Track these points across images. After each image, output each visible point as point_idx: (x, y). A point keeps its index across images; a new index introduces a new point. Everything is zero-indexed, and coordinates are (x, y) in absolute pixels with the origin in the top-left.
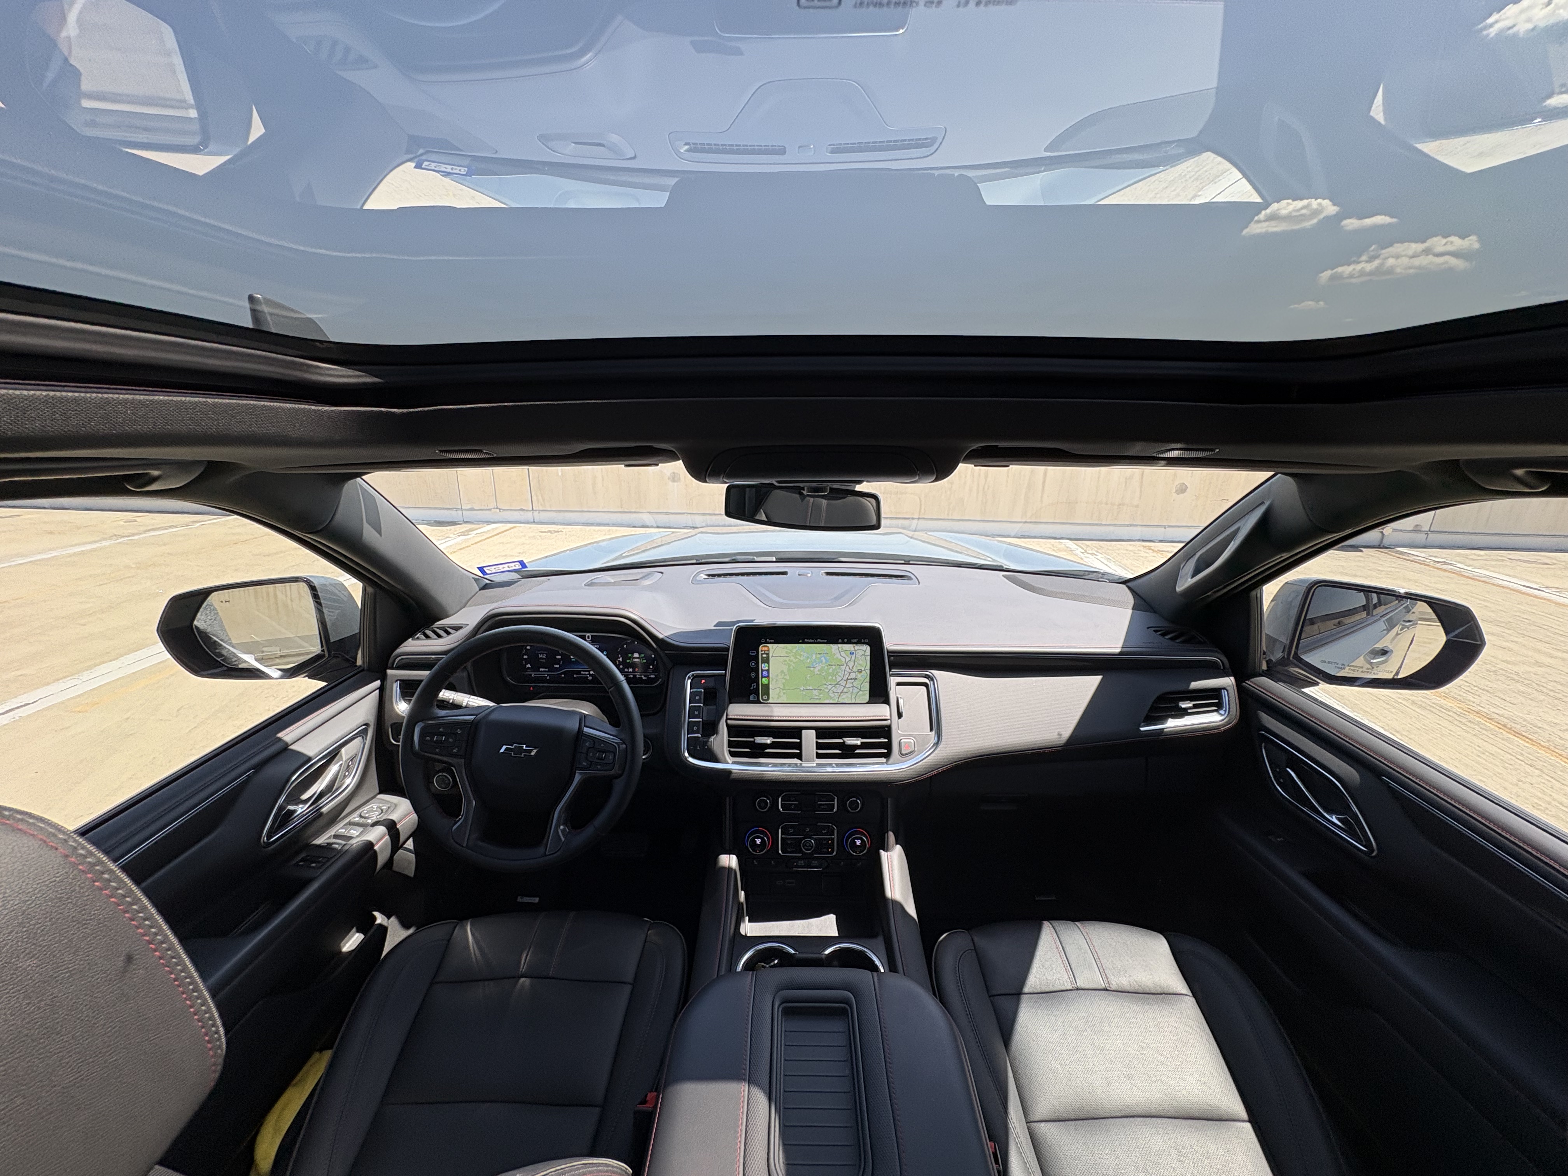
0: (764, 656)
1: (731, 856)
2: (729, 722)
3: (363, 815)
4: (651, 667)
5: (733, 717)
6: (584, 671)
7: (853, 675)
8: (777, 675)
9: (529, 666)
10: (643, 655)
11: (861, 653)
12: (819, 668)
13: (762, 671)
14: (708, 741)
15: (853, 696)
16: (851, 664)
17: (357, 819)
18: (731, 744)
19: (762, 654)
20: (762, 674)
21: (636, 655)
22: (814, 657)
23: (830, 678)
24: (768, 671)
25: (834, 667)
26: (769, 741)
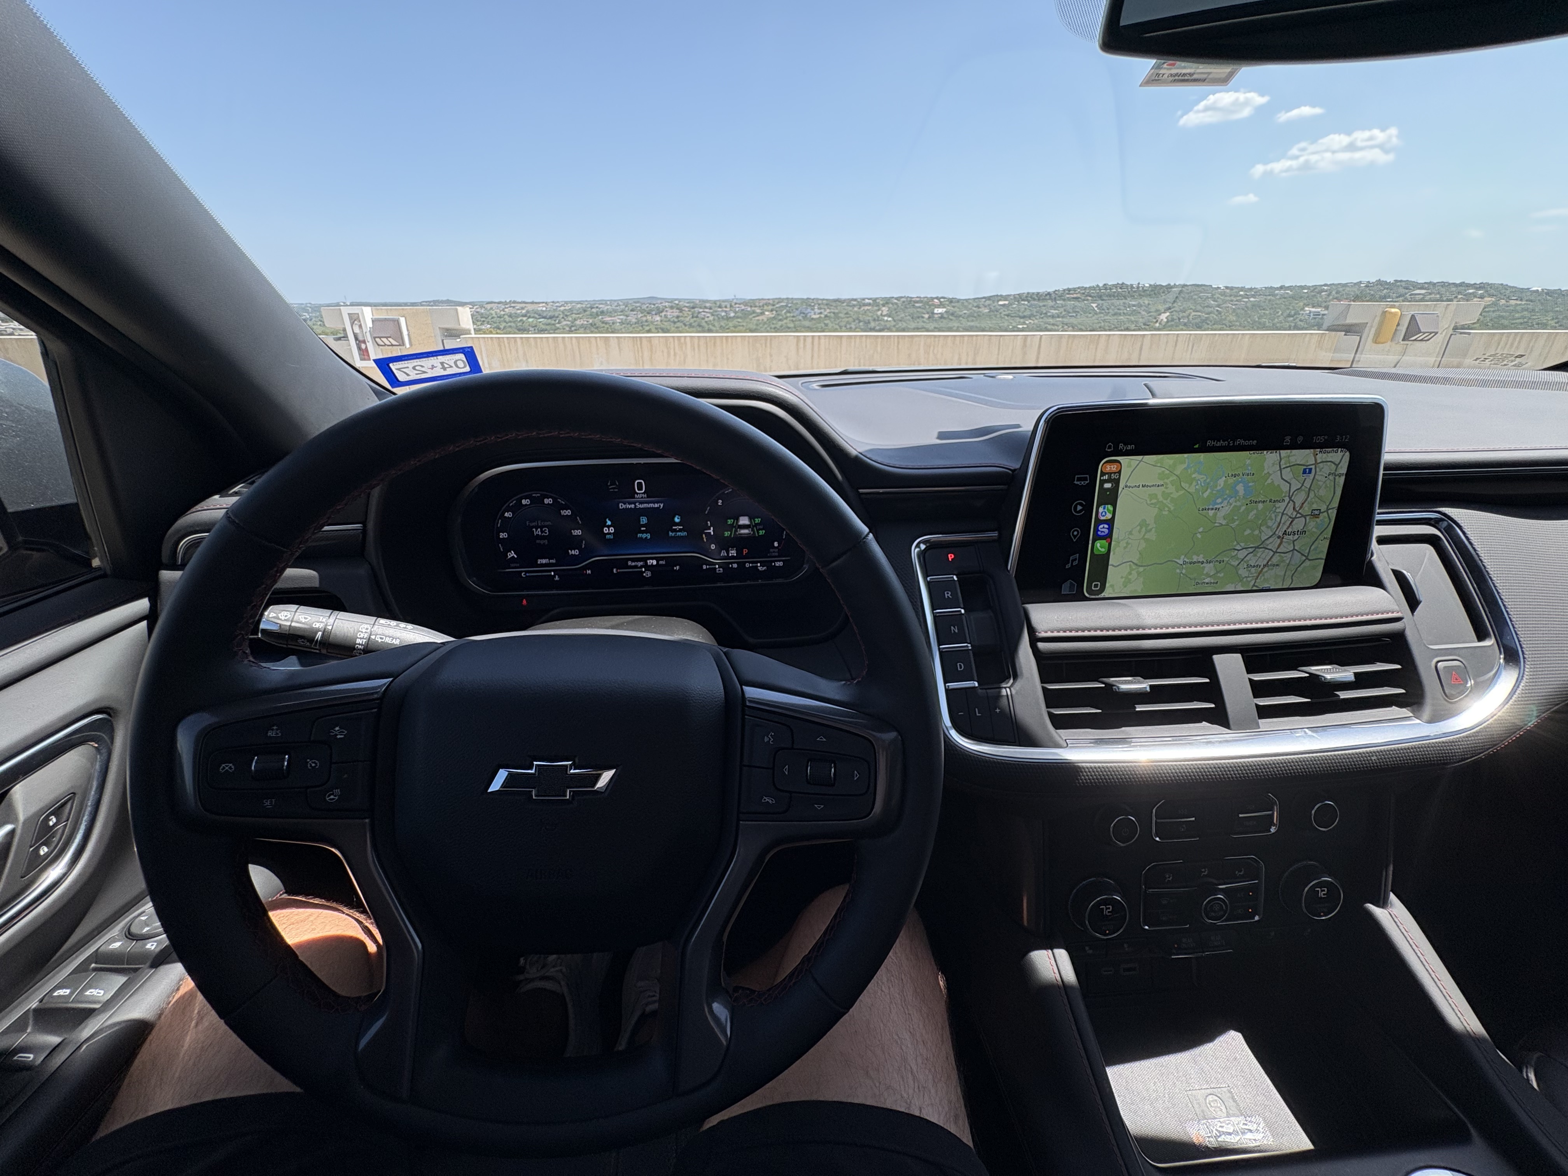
0: (1108, 486)
1: (1056, 951)
2: (1041, 645)
3: (134, 930)
4: (776, 544)
5: (1049, 634)
6: (633, 560)
7: (1299, 524)
8: (1131, 533)
9: (512, 554)
10: (757, 521)
11: (1327, 469)
12: (1226, 510)
13: (1099, 522)
14: (999, 696)
15: (1289, 573)
16: (1299, 499)
17: (117, 945)
18: (1052, 699)
19: (1102, 482)
20: (1096, 530)
21: (744, 521)
22: (1221, 482)
23: (1248, 532)
24: (1110, 523)
25: (1261, 506)
26: (1142, 685)
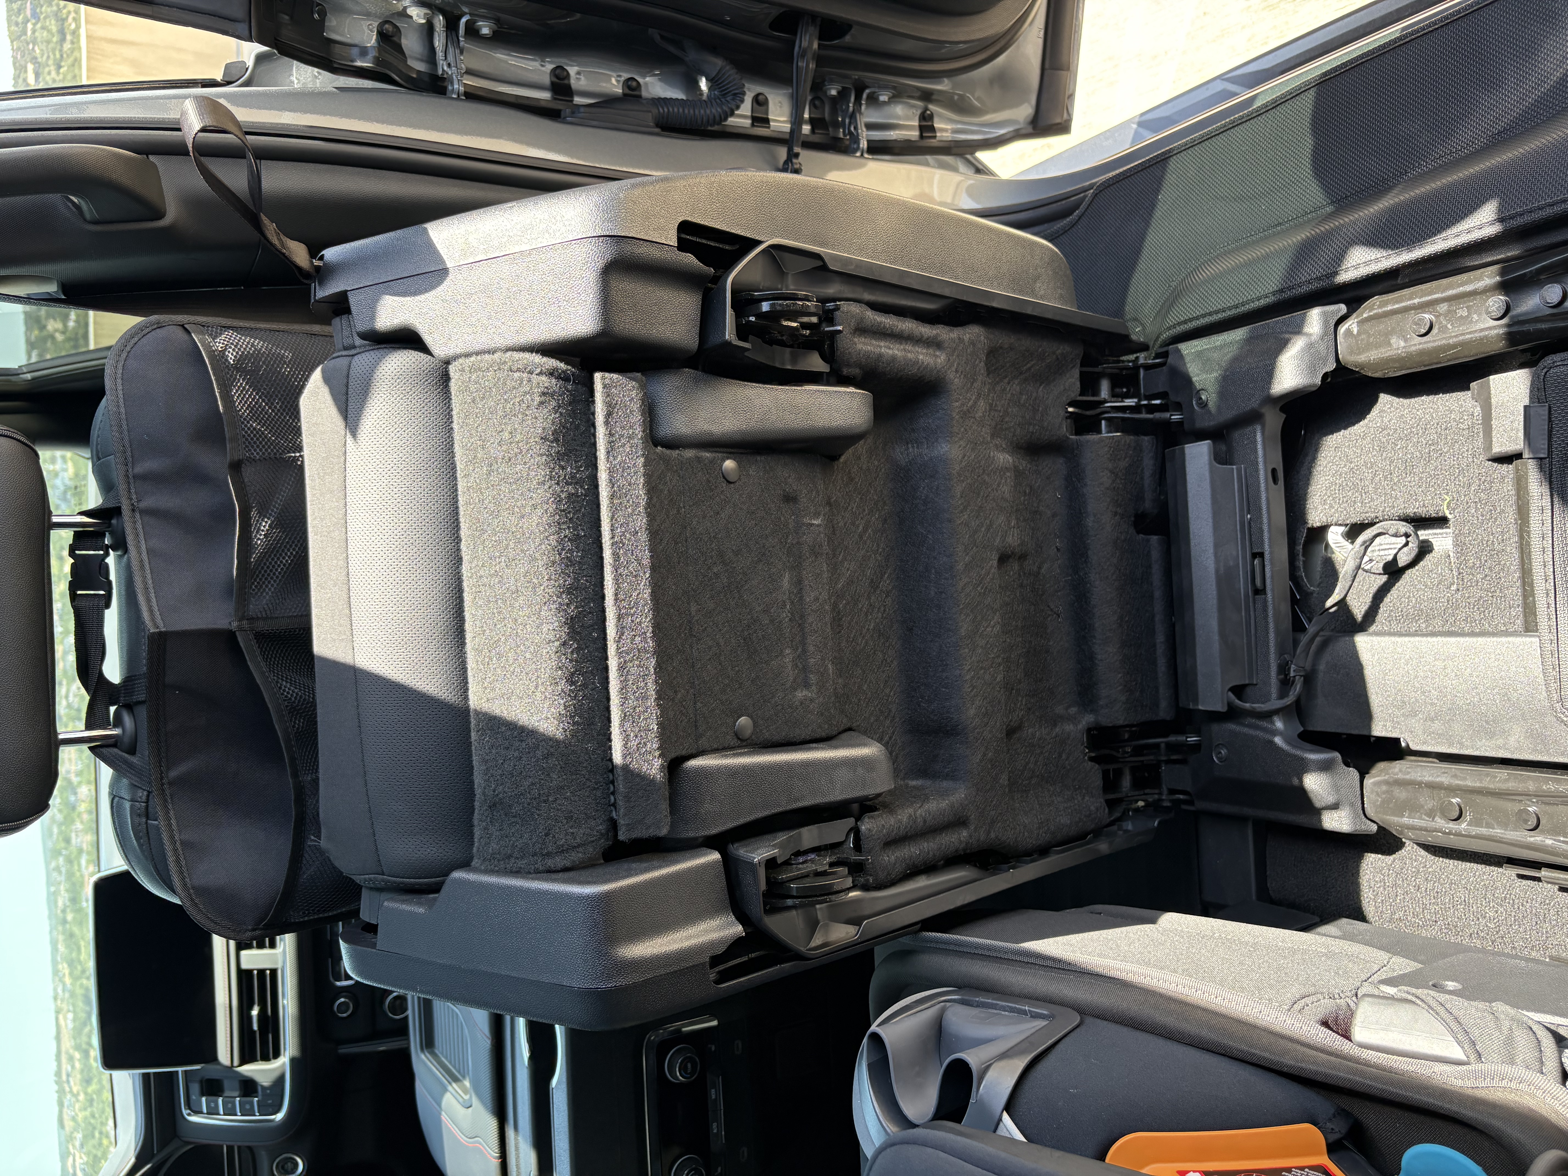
2: (237, 1062)
5: (232, 1058)
14: (261, 1090)
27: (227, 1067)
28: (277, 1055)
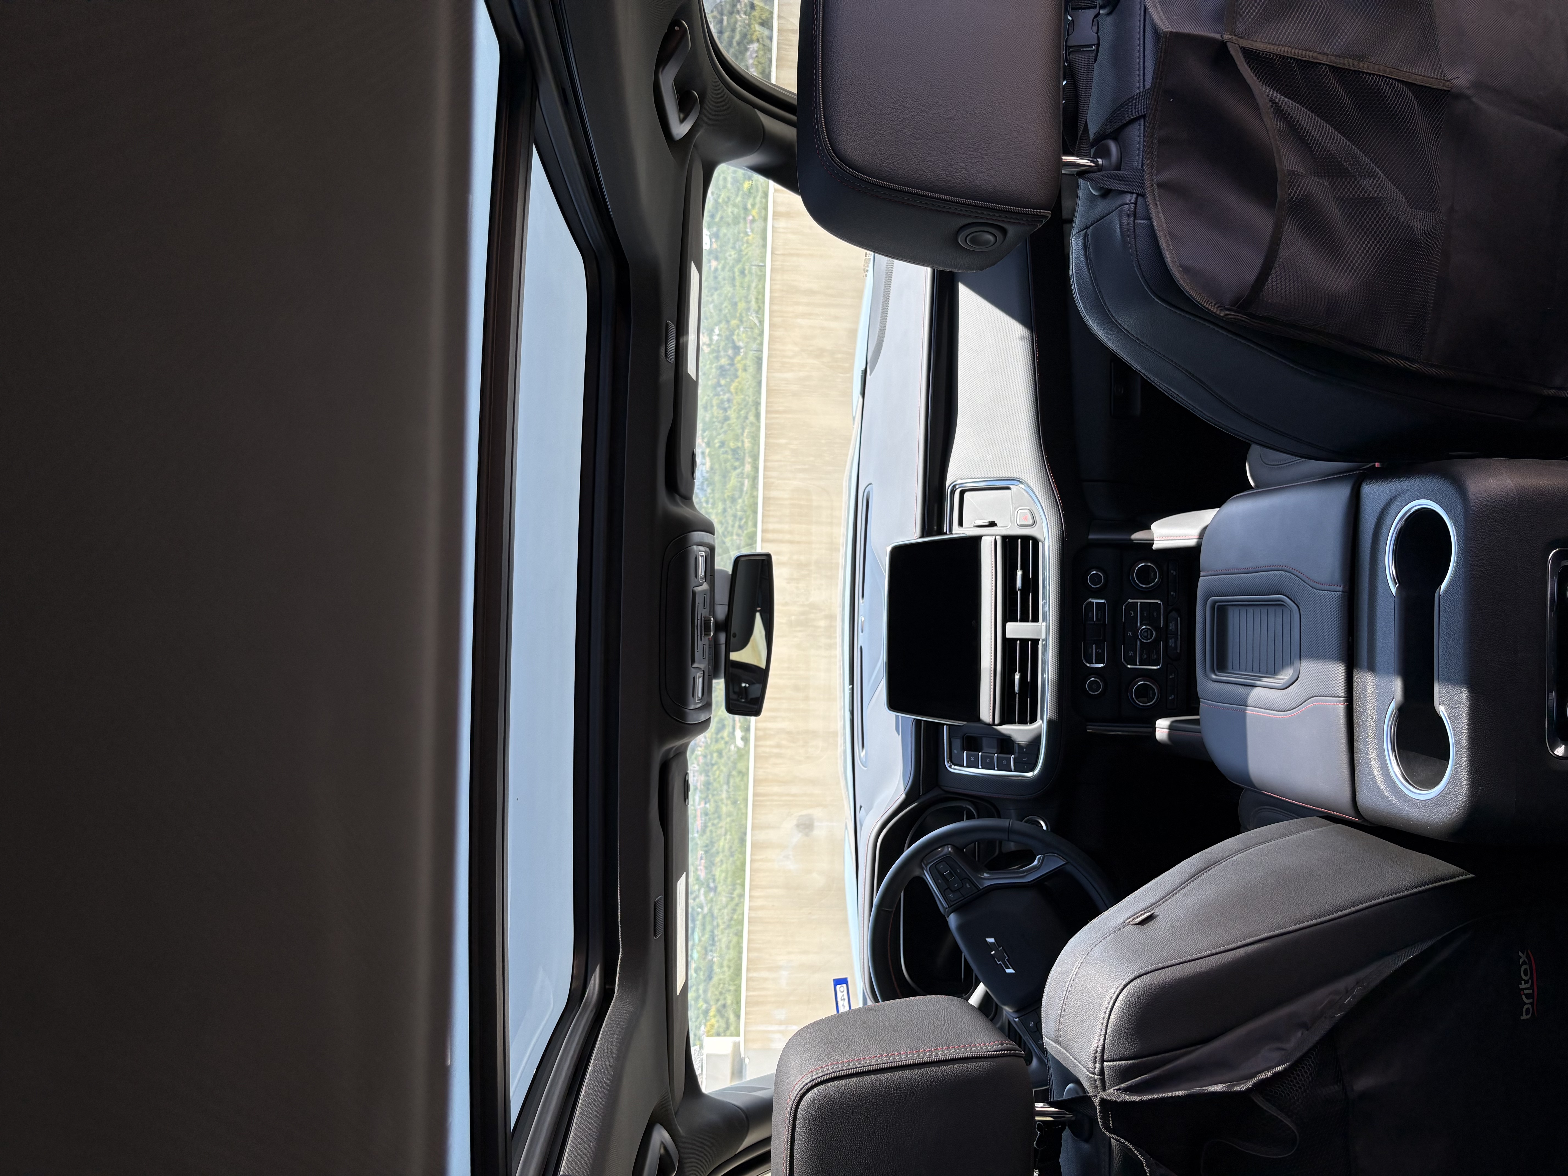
1: (1156, 725)
2: (997, 722)
5: (992, 715)
14: (1019, 748)
26: (1018, 676)
27: (989, 725)
28: (1033, 720)
